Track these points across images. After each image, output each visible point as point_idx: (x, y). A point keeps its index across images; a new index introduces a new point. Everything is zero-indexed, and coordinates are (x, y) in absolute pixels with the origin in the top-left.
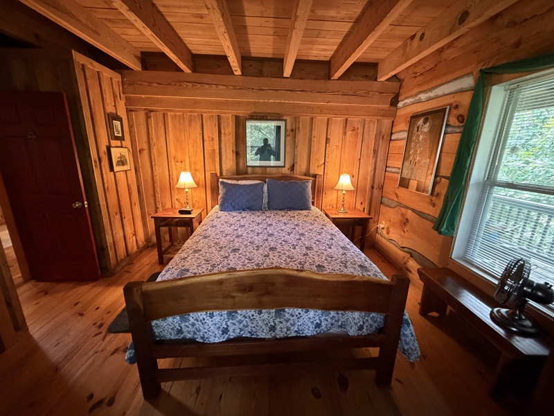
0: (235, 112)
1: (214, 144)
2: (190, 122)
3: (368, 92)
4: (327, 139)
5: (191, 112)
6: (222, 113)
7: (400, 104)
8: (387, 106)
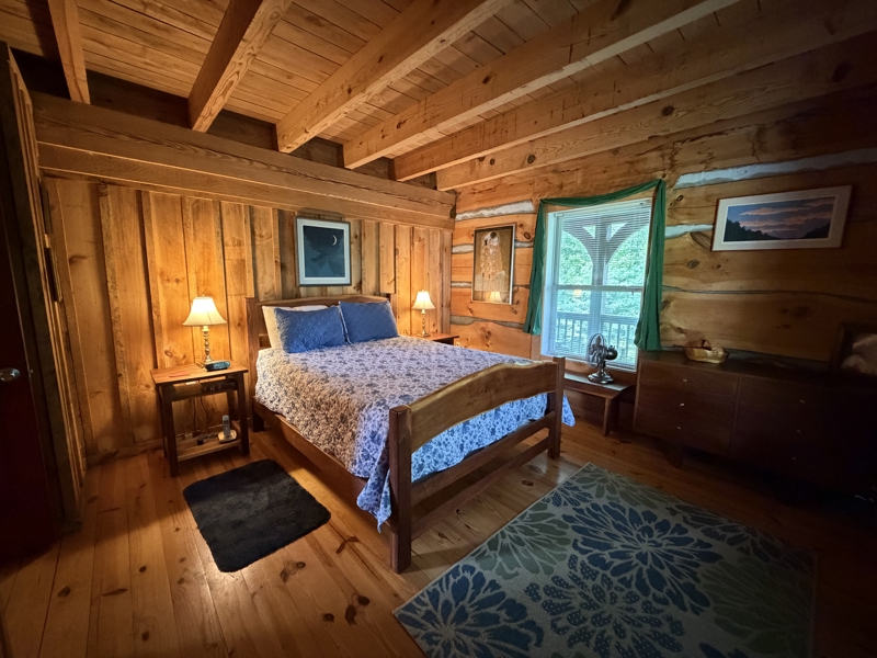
0: (278, 205)
1: (242, 251)
2: (196, 212)
3: (431, 201)
4: (395, 250)
5: (200, 195)
6: (257, 203)
7: (458, 217)
8: (447, 217)
